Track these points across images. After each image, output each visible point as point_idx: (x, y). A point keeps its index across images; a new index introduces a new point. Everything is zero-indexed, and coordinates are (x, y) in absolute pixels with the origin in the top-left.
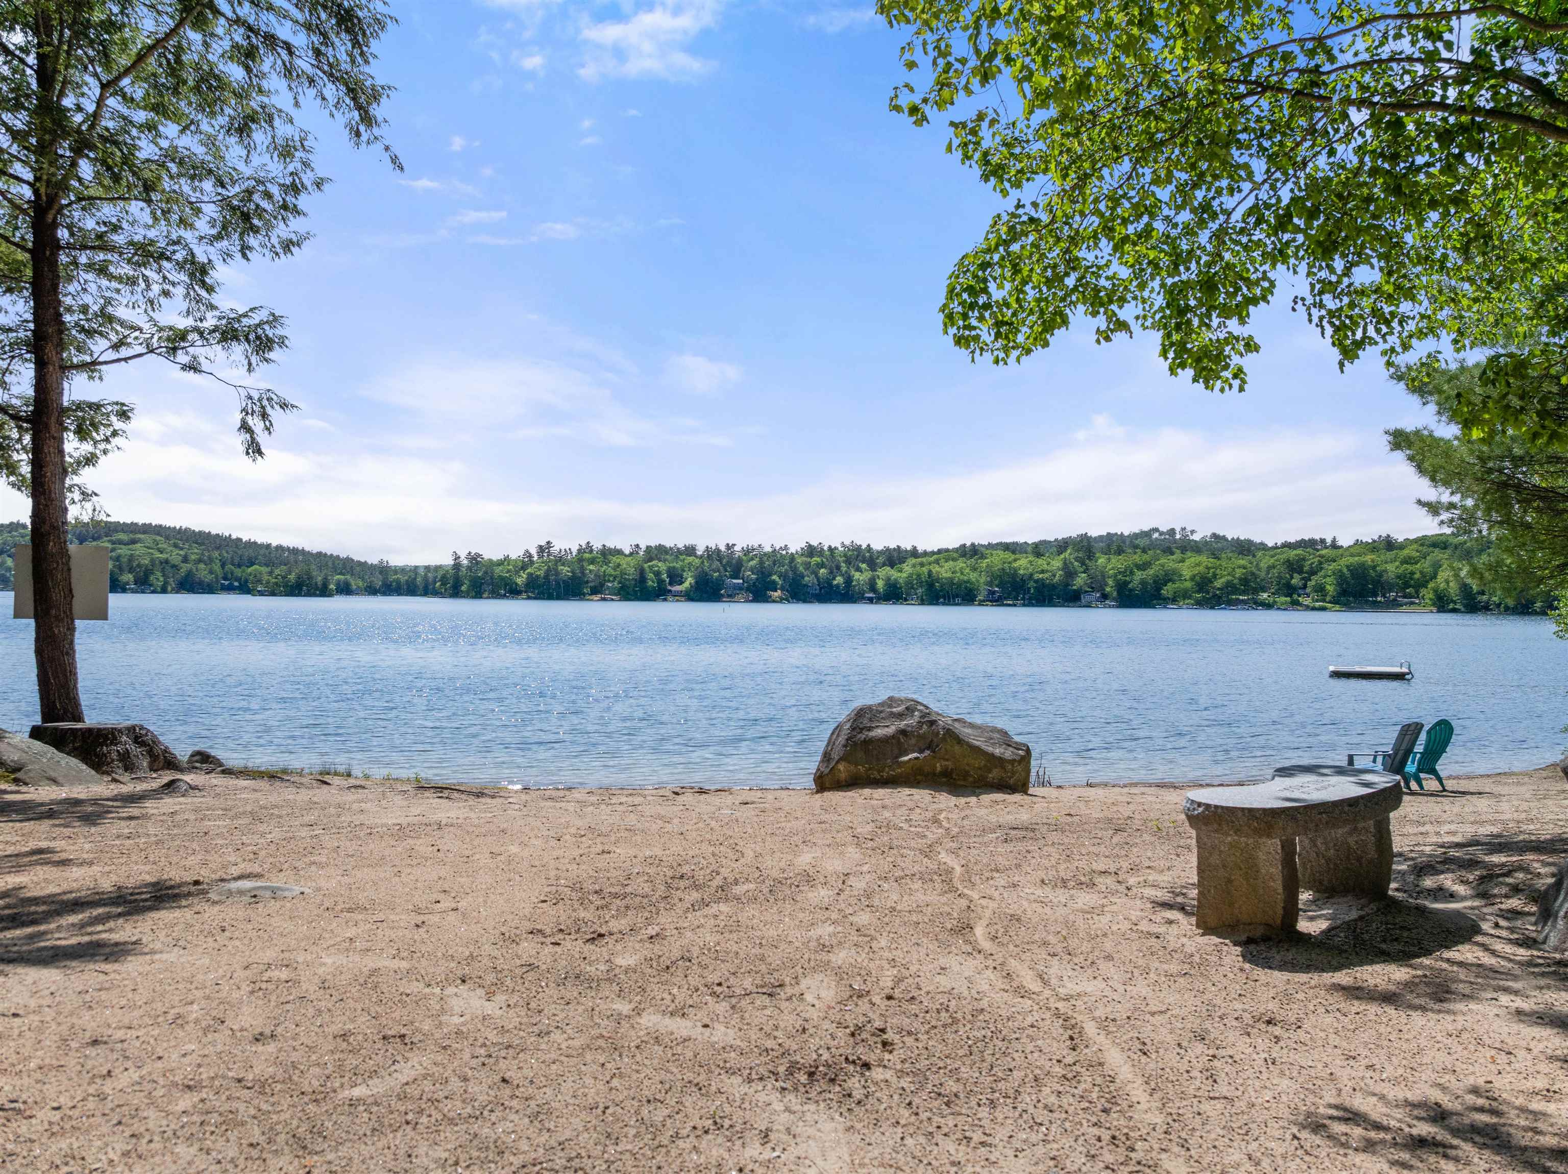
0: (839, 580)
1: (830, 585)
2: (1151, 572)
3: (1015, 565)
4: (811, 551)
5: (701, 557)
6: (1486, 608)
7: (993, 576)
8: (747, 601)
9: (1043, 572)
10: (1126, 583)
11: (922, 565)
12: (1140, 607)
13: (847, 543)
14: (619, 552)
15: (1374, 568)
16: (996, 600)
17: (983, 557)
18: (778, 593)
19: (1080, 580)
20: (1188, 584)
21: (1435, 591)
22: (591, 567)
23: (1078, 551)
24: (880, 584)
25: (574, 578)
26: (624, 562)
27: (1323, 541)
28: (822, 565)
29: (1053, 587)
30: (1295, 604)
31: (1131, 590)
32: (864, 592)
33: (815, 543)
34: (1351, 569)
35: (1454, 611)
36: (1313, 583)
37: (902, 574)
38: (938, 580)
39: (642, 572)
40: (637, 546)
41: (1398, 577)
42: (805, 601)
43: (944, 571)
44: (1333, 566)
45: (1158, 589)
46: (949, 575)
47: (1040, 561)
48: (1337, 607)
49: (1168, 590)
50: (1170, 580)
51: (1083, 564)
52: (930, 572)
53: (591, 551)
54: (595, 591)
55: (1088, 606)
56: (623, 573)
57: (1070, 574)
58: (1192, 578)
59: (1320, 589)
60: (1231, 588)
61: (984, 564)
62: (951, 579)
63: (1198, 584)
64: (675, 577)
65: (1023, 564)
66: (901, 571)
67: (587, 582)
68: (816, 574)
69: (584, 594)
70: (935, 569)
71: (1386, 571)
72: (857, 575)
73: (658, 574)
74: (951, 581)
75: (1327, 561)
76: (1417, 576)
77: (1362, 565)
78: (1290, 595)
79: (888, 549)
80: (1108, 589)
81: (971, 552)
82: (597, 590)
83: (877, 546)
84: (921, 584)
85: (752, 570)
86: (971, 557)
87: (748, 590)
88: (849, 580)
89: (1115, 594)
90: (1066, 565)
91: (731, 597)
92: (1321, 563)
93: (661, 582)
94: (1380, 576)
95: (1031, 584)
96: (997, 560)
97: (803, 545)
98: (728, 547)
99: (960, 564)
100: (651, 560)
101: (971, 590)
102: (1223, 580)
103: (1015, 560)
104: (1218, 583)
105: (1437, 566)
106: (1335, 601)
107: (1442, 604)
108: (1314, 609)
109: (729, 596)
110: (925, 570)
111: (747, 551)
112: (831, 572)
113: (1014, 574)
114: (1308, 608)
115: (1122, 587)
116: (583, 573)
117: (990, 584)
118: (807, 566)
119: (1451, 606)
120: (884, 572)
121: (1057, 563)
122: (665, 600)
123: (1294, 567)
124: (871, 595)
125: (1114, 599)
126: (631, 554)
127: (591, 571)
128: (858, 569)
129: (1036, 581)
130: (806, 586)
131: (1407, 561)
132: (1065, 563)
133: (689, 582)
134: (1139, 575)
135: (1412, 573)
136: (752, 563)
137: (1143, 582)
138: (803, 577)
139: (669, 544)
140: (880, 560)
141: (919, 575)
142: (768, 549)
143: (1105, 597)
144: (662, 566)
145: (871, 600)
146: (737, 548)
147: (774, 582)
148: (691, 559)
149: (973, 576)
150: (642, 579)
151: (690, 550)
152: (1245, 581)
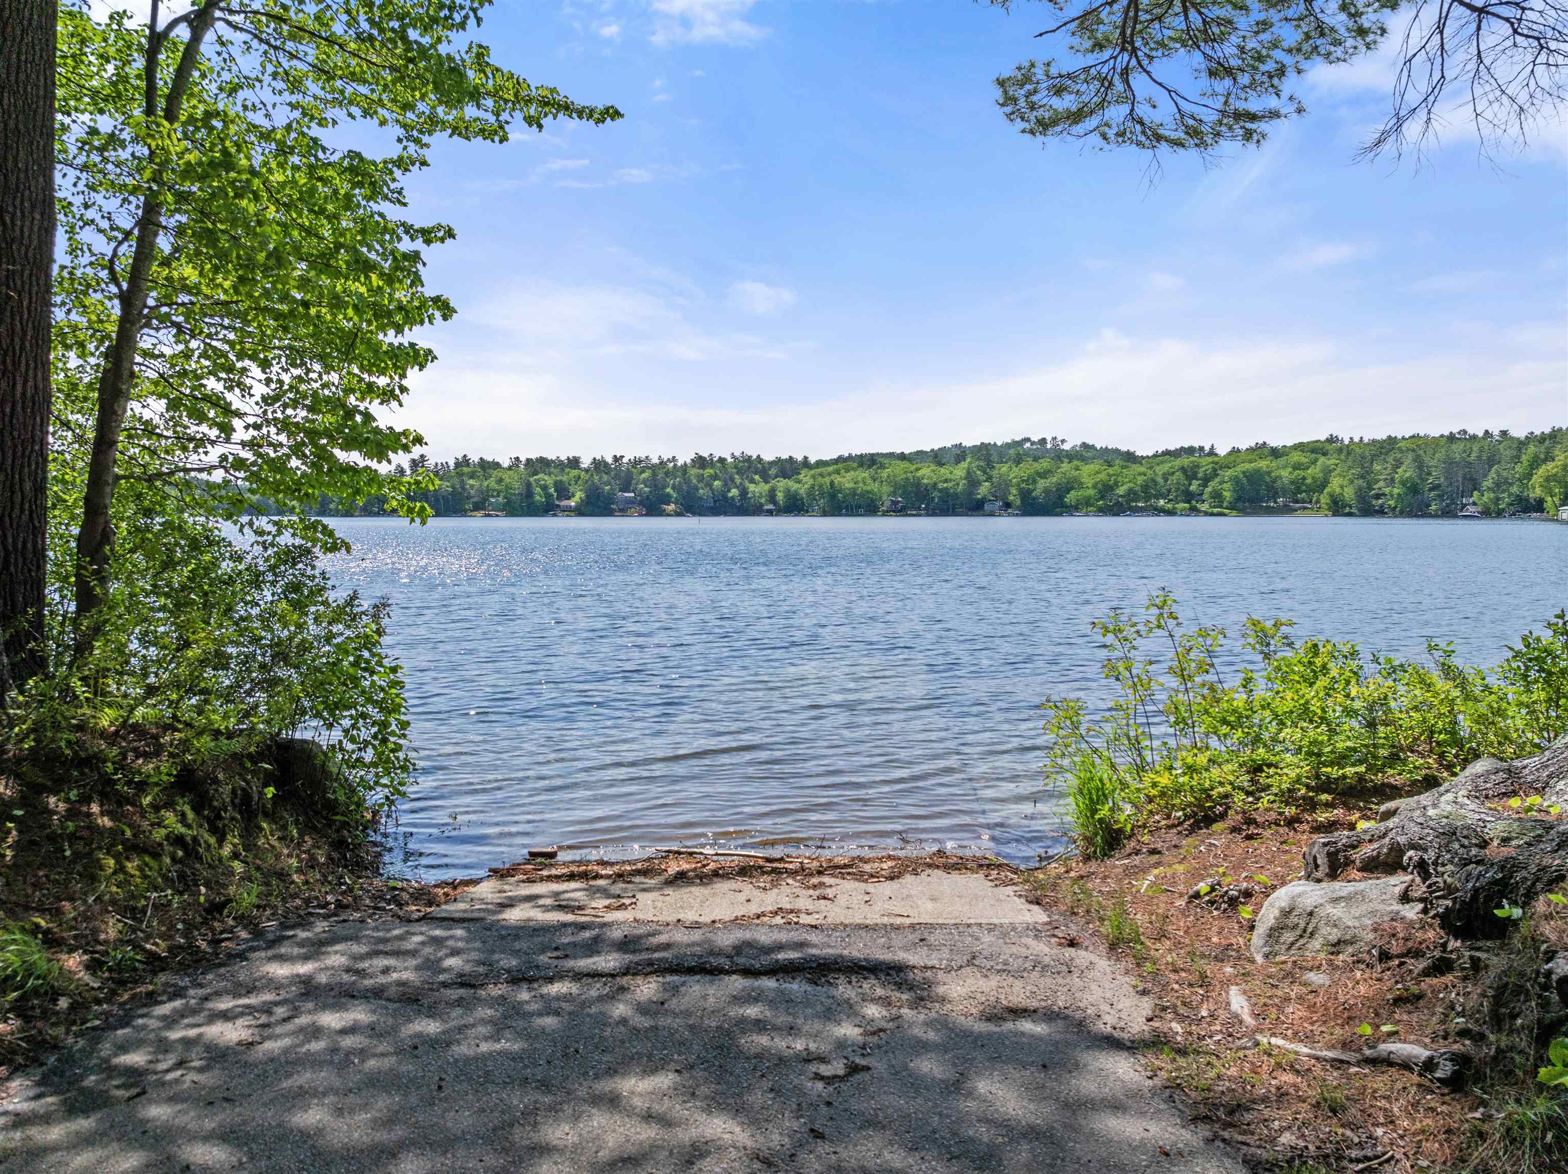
0: (734, 492)
1: (725, 498)
2: (1054, 480)
3: (920, 474)
4: (701, 462)
5: (587, 471)
6: (1381, 512)
7: (896, 486)
8: (641, 515)
9: (946, 481)
10: (1029, 492)
11: (822, 475)
12: (1043, 515)
13: (737, 454)
14: (496, 465)
15: (1269, 473)
16: (899, 510)
17: (882, 467)
18: (672, 507)
19: (984, 489)
20: (1091, 492)
21: (1331, 495)
22: (471, 482)
23: (979, 459)
24: (780, 496)
25: (454, 493)
26: (507, 477)
27: (1201, 449)
28: (715, 477)
29: (956, 496)
30: (1194, 511)
31: (1034, 499)
32: (762, 505)
33: (705, 455)
34: (1248, 475)
35: (1350, 515)
36: (1209, 489)
37: (802, 485)
38: (840, 491)
39: (529, 485)
40: (517, 459)
41: (1292, 483)
42: (701, 515)
43: (846, 481)
44: (1229, 473)
45: (1061, 497)
46: (851, 485)
47: (943, 470)
48: (1234, 513)
49: (1071, 497)
50: (1072, 488)
51: (985, 472)
52: (832, 483)
53: (468, 465)
54: (478, 507)
55: (992, 514)
56: (508, 487)
57: (973, 482)
58: (1094, 487)
59: (1217, 496)
60: (1132, 495)
61: (885, 474)
62: (854, 489)
63: (1100, 492)
64: (563, 492)
65: (926, 473)
66: (799, 482)
67: (468, 498)
68: (709, 485)
69: (466, 511)
70: (837, 479)
71: (1280, 477)
72: (752, 487)
73: (545, 488)
74: (854, 492)
75: (1221, 468)
76: (1309, 481)
77: (1258, 471)
78: (1189, 502)
79: (779, 460)
80: (1011, 498)
81: (870, 461)
82: (481, 506)
83: (768, 457)
84: (822, 495)
85: (645, 482)
86: (870, 467)
87: (641, 503)
88: (744, 492)
89: (1018, 502)
90: (969, 474)
91: (623, 512)
92: (1215, 470)
93: (548, 496)
94: (1274, 482)
95: (936, 494)
96: (898, 470)
97: (693, 456)
98: (616, 459)
99: (863, 474)
100: (535, 473)
101: (872, 501)
102: (1125, 487)
103: (917, 470)
104: (1121, 491)
105: (1328, 472)
106: (1232, 507)
107: (1338, 508)
108: (1212, 514)
109: (621, 510)
110: (827, 480)
111: (636, 462)
112: (726, 485)
113: (917, 484)
114: (1206, 514)
115: (1025, 495)
116: (463, 488)
117: (894, 493)
118: (701, 478)
119: (1347, 510)
120: (782, 484)
121: (959, 471)
122: (555, 515)
123: (1190, 473)
124: (771, 507)
125: (1018, 508)
126: (510, 468)
127: (472, 486)
128: (752, 481)
129: (940, 491)
130: (701, 498)
131: (1297, 467)
132: (968, 472)
133: (579, 495)
134: (1042, 484)
135: (1304, 478)
136: (644, 475)
137: (1047, 491)
138: (697, 489)
139: (551, 456)
140: (773, 471)
141: (821, 486)
142: (655, 461)
143: (1008, 505)
144: (549, 480)
145: (770, 513)
146: (625, 460)
147: (668, 495)
148: (575, 472)
149: (874, 487)
150: (529, 494)
151: (574, 462)
152: (1145, 488)
